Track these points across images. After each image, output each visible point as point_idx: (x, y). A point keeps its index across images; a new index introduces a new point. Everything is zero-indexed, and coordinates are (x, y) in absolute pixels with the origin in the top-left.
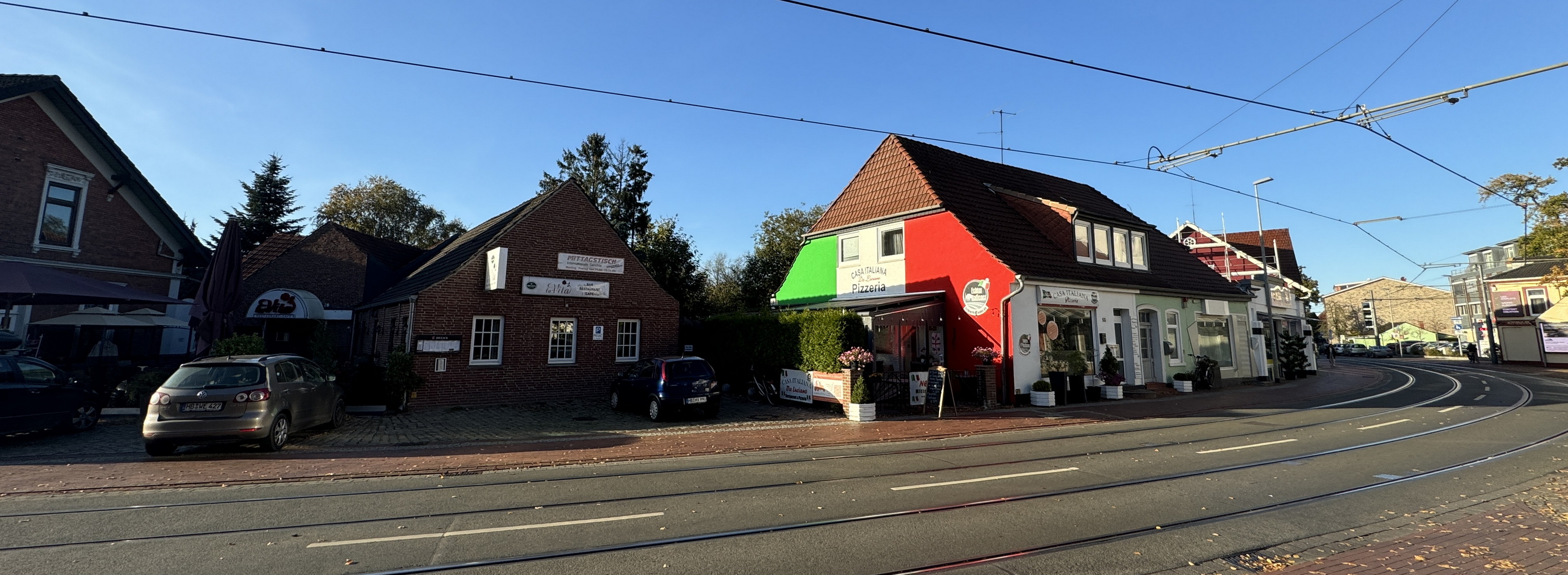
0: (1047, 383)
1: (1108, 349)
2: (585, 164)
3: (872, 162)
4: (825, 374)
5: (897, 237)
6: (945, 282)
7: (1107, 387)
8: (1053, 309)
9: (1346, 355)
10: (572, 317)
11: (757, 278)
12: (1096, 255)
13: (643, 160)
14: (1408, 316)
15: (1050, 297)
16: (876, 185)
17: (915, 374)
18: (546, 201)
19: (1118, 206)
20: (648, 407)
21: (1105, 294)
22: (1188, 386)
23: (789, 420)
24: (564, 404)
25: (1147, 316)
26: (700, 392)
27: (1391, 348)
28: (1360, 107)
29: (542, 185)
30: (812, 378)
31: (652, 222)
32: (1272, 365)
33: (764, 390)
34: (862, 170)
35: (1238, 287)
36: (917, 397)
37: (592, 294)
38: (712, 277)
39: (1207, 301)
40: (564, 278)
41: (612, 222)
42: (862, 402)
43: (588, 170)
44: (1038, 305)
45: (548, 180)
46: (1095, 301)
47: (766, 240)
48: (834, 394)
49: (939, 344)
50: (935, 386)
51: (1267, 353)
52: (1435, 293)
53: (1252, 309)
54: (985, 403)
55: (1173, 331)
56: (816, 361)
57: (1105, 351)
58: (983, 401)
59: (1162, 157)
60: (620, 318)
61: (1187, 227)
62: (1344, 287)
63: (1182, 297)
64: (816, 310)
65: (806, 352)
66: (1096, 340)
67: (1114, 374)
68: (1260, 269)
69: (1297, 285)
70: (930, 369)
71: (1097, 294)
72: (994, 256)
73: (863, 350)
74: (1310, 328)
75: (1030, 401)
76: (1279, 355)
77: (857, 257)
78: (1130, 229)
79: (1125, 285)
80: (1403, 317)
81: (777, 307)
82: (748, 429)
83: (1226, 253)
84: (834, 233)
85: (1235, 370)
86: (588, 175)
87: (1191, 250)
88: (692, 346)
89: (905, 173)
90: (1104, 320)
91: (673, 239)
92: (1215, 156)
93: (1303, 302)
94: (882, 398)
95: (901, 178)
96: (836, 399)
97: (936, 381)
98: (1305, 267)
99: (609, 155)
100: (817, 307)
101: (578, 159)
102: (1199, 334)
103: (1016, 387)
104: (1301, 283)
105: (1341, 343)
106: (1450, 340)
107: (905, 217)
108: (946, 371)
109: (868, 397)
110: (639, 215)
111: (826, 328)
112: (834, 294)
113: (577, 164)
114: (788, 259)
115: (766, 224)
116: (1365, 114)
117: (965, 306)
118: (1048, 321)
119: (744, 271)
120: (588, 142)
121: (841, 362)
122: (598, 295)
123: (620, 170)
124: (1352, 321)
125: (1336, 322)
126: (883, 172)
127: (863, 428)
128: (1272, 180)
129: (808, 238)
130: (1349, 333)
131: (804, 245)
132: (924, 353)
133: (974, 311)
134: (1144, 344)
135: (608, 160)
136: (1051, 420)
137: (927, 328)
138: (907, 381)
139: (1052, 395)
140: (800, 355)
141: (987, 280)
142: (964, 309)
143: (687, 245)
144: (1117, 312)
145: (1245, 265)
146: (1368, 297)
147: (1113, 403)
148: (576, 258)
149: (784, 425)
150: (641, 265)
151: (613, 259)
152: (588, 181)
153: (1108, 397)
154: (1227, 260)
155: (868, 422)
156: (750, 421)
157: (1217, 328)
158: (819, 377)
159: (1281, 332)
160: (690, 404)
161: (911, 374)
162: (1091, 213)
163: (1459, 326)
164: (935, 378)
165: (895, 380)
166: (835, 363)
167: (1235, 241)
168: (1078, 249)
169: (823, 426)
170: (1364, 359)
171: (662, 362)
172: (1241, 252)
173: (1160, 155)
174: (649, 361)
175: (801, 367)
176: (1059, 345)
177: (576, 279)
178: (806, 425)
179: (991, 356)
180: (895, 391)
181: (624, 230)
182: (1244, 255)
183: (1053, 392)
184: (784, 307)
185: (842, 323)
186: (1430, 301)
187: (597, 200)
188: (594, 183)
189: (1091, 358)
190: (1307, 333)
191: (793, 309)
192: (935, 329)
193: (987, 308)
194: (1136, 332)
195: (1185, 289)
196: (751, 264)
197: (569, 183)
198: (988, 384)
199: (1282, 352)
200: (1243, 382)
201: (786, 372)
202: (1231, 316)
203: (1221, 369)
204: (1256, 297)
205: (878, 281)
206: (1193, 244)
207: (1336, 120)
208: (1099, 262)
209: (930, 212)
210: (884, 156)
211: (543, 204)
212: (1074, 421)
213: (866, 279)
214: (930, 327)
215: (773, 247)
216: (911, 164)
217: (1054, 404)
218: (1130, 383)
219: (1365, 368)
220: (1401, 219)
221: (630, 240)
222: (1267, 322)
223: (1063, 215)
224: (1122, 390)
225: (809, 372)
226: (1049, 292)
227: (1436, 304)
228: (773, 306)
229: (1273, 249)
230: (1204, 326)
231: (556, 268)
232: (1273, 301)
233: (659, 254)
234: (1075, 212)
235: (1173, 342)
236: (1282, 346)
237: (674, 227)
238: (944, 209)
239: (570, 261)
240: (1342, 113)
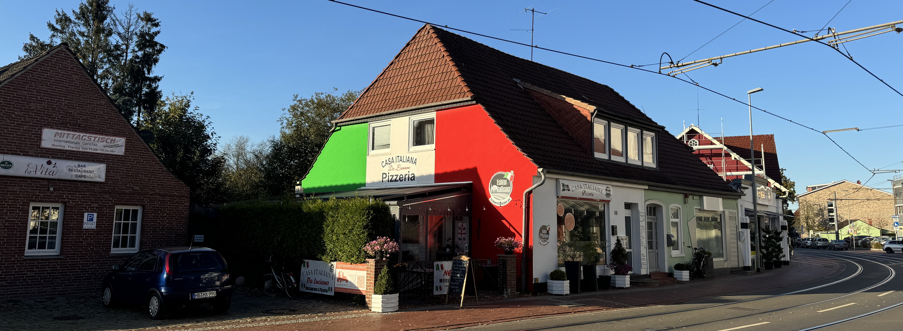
0: (563, 272)
1: (618, 240)
2: (83, 29)
3: (407, 51)
4: (348, 265)
5: (428, 127)
6: (473, 173)
7: (617, 276)
8: (572, 202)
9: (813, 248)
10: (58, 202)
11: (283, 164)
12: (612, 152)
13: (154, 30)
14: (861, 215)
15: (569, 190)
16: (410, 74)
17: (439, 263)
18: (29, 68)
19: (633, 107)
20: (147, 304)
21: (617, 189)
22: (685, 275)
23: (307, 313)
24: (43, 302)
25: (653, 210)
26: (209, 286)
27: (847, 242)
28: (831, 30)
29: (26, 49)
30: (335, 269)
31: (163, 99)
32: (755, 256)
33: (283, 283)
34: (396, 58)
35: (731, 186)
36: (440, 287)
37: (84, 176)
38: (231, 162)
39: (705, 198)
40: (49, 157)
41: (113, 97)
42: (385, 293)
43: (86, 36)
44: (558, 197)
45: (34, 44)
46: (608, 195)
47: (293, 125)
48: (356, 285)
49: (465, 233)
50: (458, 275)
51: (751, 245)
52: (881, 195)
53: (741, 206)
54: (505, 292)
55: (675, 224)
56: (340, 251)
57: (616, 242)
58: (503, 290)
59: (672, 63)
60: (118, 204)
61: (692, 129)
62: (814, 188)
63: (684, 194)
64: (343, 198)
65: (330, 242)
66: (608, 231)
67: (623, 264)
68: (750, 170)
69: (778, 185)
70: (454, 258)
71: (611, 188)
72: (520, 150)
73: (389, 239)
74: (786, 223)
75: (546, 290)
76: (761, 247)
77: (387, 146)
78: (642, 129)
79: (636, 181)
80: (858, 215)
81: (301, 195)
82: (262, 324)
83: (723, 154)
84: (366, 120)
85: (726, 261)
86: (87, 41)
87: (694, 151)
88: (203, 236)
89: (439, 64)
90: (616, 213)
91: (186, 119)
92: (716, 65)
93: (782, 200)
94: (406, 288)
95: (434, 69)
96: (359, 290)
97: (459, 270)
98: (785, 170)
99: (114, 20)
100: (344, 195)
101: (75, 23)
102: (698, 227)
103: (535, 276)
104: (781, 184)
105: (810, 237)
106: (890, 235)
107: (437, 108)
108: (469, 260)
109: (391, 287)
110: (147, 90)
111: (353, 217)
112: (363, 182)
113: (73, 28)
114: (316, 145)
115: (294, 108)
116: (835, 36)
117: (490, 197)
118: (566, 213)
119: (268, 156)
120: (87, 4)
121: (366, 252)
122: (91, 178)
123: (127, 39)
124: (819, 218)
125: (807, 218)
126: (417, 62)
127: (385, 319)
128: (762, 90)
129: (338, 125)
130: (816, 228)
131: (334, 131)
132: (450, 243)
133: (499, 201)
134: (650, 236)
135: (111, 27)
136: (565, 308)
137: (453, 218)
138: (431, 270)
139: (567, 283)
140: (323, 245)
141: (512, 172)
142: (490, 199)
143: (203, 127)
144: (628, 206)
145: (739, 167)
146: (832, 197)
147: (621, 291)
148: (66, 136)
149: (302, 319)
150: (146, 145)
151: (111, 138)
152: (87, 49)
153: (617, 286)
154: (723, 161)
155: (390, 313)
156: (265, 316)
157: (713, 223)
158: (342, 268)
159: (763, 226)
160: (197, 299)
161: (435, 263)
162: (610, 112)
163: (897, 223)
164: (459, 267)
165: (419, 270)
166: (360, 253)
167: (731, 144)
168: (595, 147)
169: (343, 319)
170: (827, 252)
171: (166, 253)
172: (735, 154)
173: (671, 61)
174: (151, 251)
175: (324, 258)
176: (575, 235)
177: (65, 159)
178: (326, 318)
179: (512, 246)
180: (419, 281)
181: (128, 107)
182: (737, 157)
183: (568, 281)
184: (308, 195)
185: (369, 212)
186: (878, 202)
187: (97, 71)
188: (93, 51)
189: (603, 248)
190: (784, 228)
191: (319, 197)
192: (461, 219)
193: (511, 199)
194: (643, 224)
195: (687, 185)
196: (275, 149)
197: (59, 49)
198: (509, 273)
199: (763, 244)
200: (731, 272)
201: (308, 263)
202: (724, 212)
203: (714, 260)
204: (745, 195)
205: (408, 170)
206: (696, 145)
207: (812, 40)
208: (614, 158)
209: (462, 104)
210: (419, 45)
211: (25, 71)
212: (586, 308)
213: (396, 168)
214: (456, 217)
215: (301, 132)
216: (445, 55)
217: (568, 292)
218: (637, 272)
219: (826, 259)
220: (858, 130)
221: (135, 118)
222: (753, 218)
223: (585, 113)
224: (629, 279)
225: (332, 263)
226: (567, 186)
227: (881, 204)
228: (297, 194)
229: (761, 152)
230: (702, 221)
231: (40, 145)
232: (758, 198)
233: (170, 135)
234: (595, 111)
235: (675, 235)
236: (764, 239)
237: (189, 106)
238: (474, 102)
239: (57, 138)
240: (817, 34)
